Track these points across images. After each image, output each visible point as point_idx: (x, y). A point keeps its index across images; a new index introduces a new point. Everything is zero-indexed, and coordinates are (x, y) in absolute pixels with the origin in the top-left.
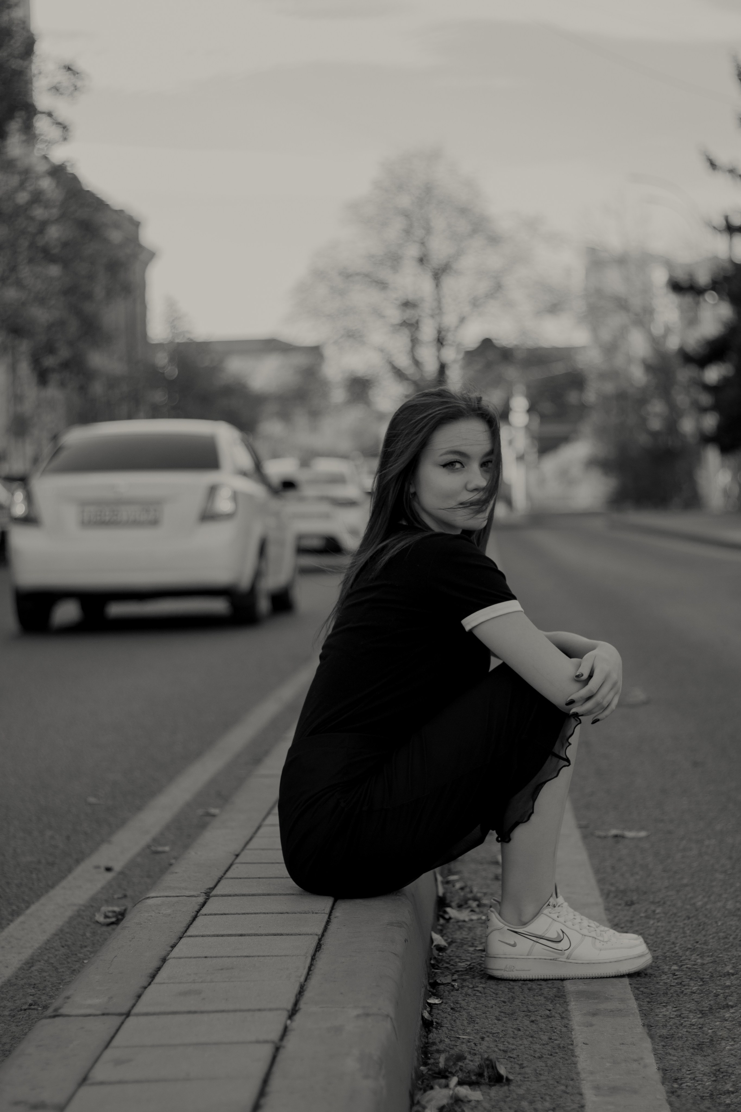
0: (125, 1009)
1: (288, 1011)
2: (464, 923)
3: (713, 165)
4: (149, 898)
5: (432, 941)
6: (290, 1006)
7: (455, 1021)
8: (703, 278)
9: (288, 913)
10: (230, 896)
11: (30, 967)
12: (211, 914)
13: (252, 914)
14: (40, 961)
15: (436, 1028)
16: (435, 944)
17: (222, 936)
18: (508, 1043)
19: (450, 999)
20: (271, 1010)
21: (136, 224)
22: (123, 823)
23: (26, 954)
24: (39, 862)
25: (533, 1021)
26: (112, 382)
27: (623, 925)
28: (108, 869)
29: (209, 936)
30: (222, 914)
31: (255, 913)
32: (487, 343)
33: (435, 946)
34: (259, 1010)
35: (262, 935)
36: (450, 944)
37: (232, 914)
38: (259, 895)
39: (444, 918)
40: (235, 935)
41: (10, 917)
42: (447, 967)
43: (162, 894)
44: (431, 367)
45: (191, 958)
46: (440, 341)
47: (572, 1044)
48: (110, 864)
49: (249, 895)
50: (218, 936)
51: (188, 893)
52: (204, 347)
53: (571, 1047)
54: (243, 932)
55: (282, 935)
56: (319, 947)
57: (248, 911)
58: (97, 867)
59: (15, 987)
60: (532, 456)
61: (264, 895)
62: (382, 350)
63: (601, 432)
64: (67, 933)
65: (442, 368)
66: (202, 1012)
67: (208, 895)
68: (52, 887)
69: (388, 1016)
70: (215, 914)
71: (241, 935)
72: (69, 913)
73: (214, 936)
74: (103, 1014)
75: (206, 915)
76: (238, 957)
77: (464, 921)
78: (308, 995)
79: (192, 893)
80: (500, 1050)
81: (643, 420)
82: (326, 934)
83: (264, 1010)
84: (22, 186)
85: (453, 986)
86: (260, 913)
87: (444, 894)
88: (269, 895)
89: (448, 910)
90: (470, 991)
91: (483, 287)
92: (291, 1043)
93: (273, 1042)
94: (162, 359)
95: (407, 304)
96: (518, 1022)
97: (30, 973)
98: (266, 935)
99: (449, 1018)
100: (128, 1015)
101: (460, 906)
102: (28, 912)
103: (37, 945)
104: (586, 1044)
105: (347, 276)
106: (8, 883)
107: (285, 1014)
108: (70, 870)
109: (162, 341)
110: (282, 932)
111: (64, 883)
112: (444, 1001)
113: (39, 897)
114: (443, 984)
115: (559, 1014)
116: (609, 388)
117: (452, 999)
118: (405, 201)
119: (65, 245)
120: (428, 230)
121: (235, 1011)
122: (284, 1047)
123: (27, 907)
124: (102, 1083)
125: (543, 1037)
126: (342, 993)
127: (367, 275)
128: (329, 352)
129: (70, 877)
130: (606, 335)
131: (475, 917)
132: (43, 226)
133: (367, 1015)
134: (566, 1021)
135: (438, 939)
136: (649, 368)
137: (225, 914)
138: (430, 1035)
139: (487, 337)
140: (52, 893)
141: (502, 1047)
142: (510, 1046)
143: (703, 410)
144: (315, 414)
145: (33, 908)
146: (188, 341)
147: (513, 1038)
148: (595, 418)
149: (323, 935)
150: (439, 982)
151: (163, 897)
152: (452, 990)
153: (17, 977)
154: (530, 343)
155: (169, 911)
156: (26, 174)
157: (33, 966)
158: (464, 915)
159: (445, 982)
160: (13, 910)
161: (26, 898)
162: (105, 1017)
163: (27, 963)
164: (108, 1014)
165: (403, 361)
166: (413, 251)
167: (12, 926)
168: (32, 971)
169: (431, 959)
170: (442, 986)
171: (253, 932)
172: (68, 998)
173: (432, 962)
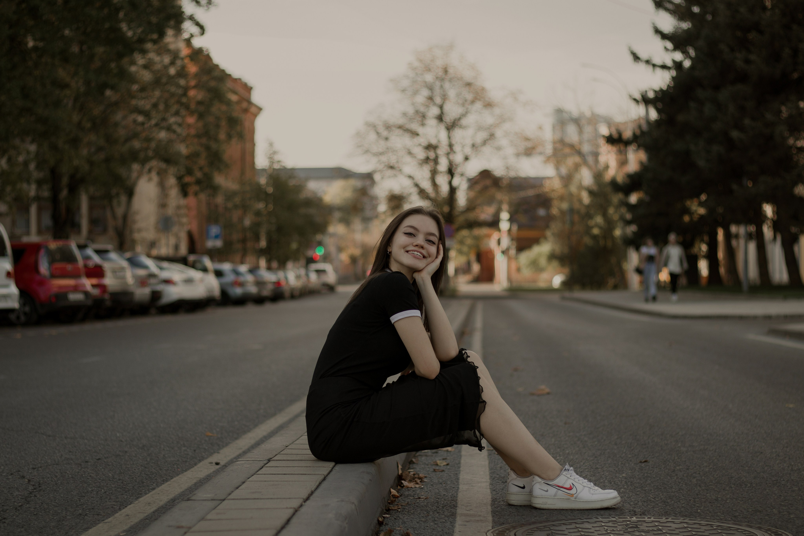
0: (223, 498)
1: (304, 499)
2: (411, 489)
3: (636, 58)
4: (238, 461)
5: (390, 492)
6: (305, 497)
7: (395, 523)
8: (628, 134)
9: (310, 467)
10: (281, 460)
11: (174, 501)
12: (270, 467)
13: (291, 467)
14: (179, 499)
15: (385, 525)
16: (391, 494)
17: (275, 474)
18: (421, 531)
19: (395, 515)
20: (295, 498)
21: (248, 89)
22: (227, 445)
23: (171, 496)
24: (178, 461)
25: (436, 524)
26: (230, 196)
27: (497, 490)
28: (217, 464)
29: (268, 474)
30: (275, 467)
31: (293, 467)
32: (485, 174)
33: (392, 495)
34: (290, 498)
35: (295, 474)
36: (401, 496)
37: (281, 467)
38: (297, 460)
39: (400, 486)
40: (281, 474)
41: (162, 482)
42: (397, 504)
43: (245, 460)
44: (445, 189)
45: (258, 481)
46: (451, 172)
47: (453, 532)
48: (218, 461)
49: (291, 460)
50: (272, 474)
51: (258, 459)
52: (292, 172)
53: (452, 533)
54: (286, 473)
55: (305, 474)
56: (324, 479)
57: (289, 466)
58: (211, 463)
59: (166, 509)
60: (513, 252)
61: (299, 460)
62: (410, 177)
63: (559, 236)
64: (194, 489)
65: (453, 190)
66: (261, 499)
67: (269, 460)
68: (186, 471)
69: (353, 503)
70: (272, 467)
71: (285, 474)
72: (195, 481)
73: (270, 474)
74: (212, 500)
75: (267, 467)
76: (282, 481)
77: (412, 488)
78: (314, 495)
79: (261, 460)
80: (416, 533)
81: (588, 229)
82: (328, 475)
83: (292, 498)
84: (172, 63)
85: (398, 511)
86: (296, 467)
87: (401, 474)
88: (301, 460)
89: (403, 482)
90: (406, 513)
91: (481, 136)
92: (303, 510)
93: (294, 508)
94: (263, 181)
95: (430, 147)
96: (428, 524)
97: (174, 504)
98: (297, 474)
99: (392, 522)
100: (224, 500)
101: (410, 481)
102: (172, 480)
103: (177, 493)
104: (460, 532)
105: (388, 127)
106: (161, 469)
107: (302, 500)
108: (196, 464)
109: (264, 167)
110: (306, 473)
111: (192, 469)
112: (392, 516)
113: (178, 475)
114: (393, 510)
115: (450, 521)
116: (565, 206)
117: (396, 515)
118: (429, 78)
119: (199, 103)
120: (445, 97)
121: (278, 499)
122: (299, 510)
123: (172, 479)
124: (210, 520)
125: (439, 529)
126: (332, 494)
127: (400, 127)
128: (377, 177)
129: (196, 467)
130: (564, 171)
131: (417, 486)
132: (186, 89)
133: (342, 501)
134: (453, 524)
135: (394, 492)
136: (591, 193)
137: (277, 467)
138: (381, 528)
139: (485, 169)
140: (185, 473)
141: (416, 532)
142: (421, 532)
143: (628, 223)
144: (366, 220)
145: (175, 479)
146: (281, 168)
147: (424, 529)
148: (555, 227)
149: (327, 475)
150: (391, 508)
151: (245, 461)
152: (397, 512)
153: (166, 505)
154: (512, 174)
155: (248, 466)
156: (175, 55)
157: (175, 501)
158: (412, 485)
159: (393, 508)
160: (164, 480)
161: (171, 475)
162: (213, 501)
163: (172, 500)
164: (214, 500)
165: (426, 185)
166: (435, 111)
167: (163, 486)
168: (174, 503)
169: (388, 500)
170: (392, 511)
171: (291, 473)
172: (195, 494)
173: (389, 501)
